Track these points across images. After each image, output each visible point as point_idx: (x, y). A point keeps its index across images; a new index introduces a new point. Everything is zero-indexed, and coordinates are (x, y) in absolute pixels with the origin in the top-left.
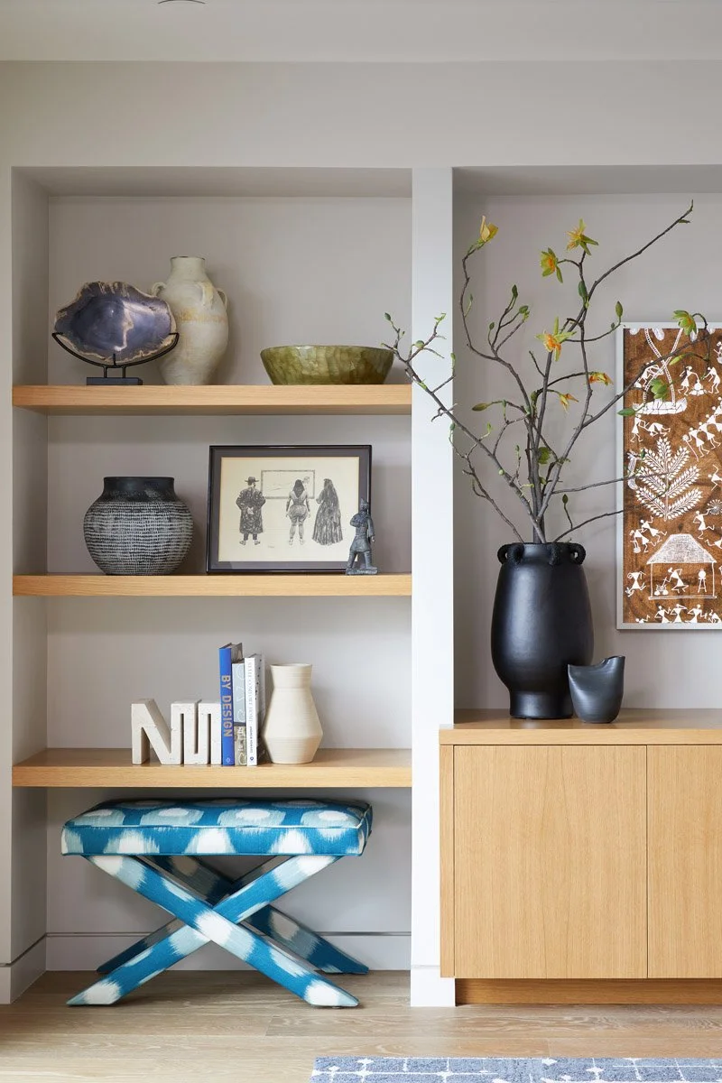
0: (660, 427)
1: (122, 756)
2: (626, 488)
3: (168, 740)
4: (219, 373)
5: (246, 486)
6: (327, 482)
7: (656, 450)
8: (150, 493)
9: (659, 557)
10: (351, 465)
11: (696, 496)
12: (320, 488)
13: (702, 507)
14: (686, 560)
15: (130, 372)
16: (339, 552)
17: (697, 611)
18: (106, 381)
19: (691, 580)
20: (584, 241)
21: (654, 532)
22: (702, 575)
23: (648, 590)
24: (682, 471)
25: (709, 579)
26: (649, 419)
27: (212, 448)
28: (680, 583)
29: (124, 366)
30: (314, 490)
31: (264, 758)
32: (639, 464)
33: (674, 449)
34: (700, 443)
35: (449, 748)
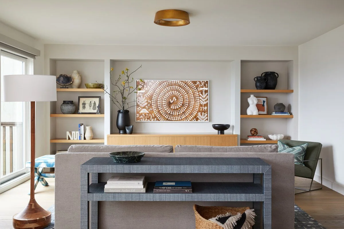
0: (141, 94)
1: (66, 139)
2: (137, 103)
3: (72, 136)
4: (79, 87)
5: (83, 102)
6: (95, 101)
7: (141, 97)
8: (69, 103)
9: (141, 112)
10: (98, 99)
11: (146, 104)
12: (94, 102)
13: (147, 105)
14: (145, 112)
15: (67, 87)
16: (95, 111)
17: (146, 119)
18: (63, 88)
19: (145, 115)
20: (127, 70)
21: (140, 108)
22: (147, 114)
23: (140, 117)
24: (144, 100)
25: (148, 115)
26: (140, 93)
27: (79, 97)
28: (144, 116)
29: (66, 86)
30: (93, 103)
31: (85, 139)
32: (138, 99)
33: (143, 97)
34: (147, 96)
35: (108, 137)
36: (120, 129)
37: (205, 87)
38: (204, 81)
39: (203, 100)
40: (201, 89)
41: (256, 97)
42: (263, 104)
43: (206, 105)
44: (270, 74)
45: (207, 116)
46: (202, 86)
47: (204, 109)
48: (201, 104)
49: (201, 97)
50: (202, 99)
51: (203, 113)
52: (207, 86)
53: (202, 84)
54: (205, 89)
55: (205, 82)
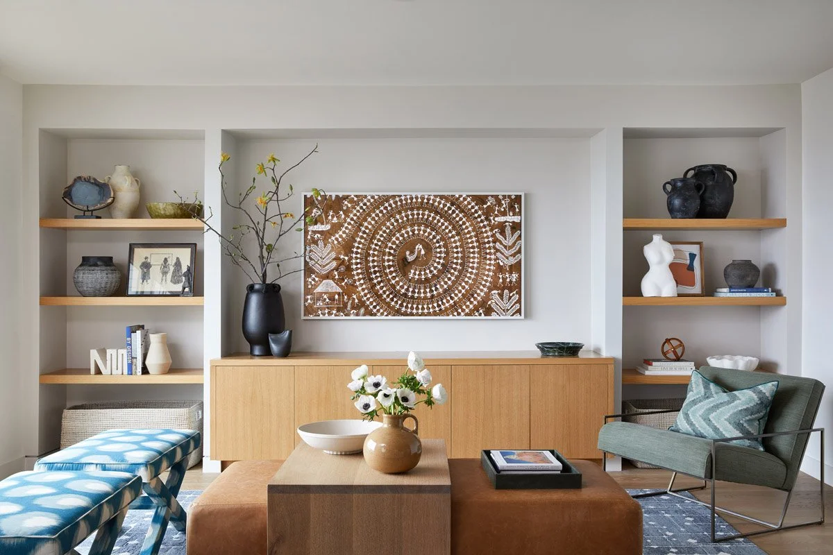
0: (319, 236)
1: (87, 371)
2: (305, 261)
3: (105, 365)
4: (135, 213)
5: (144, 260)
6: (178, 258)
7: (318, 245)
8: (99, 263)
9: (319, 289)
10: (188, 251)
11: (334, 264)
12: (174, 261)
13: (337, 269)
14: (330, 291)
15: (95, 213)
17: (334, 312)
18: (84, 217)
19: (332, 299)
20: (274, 160)
21: (317, 279)
22: (337, 297)
23: (314, 303)
24: (328, 254)
25: (339, 298)
26: (315, 232)
27: (130, 245)
28: (327, 300)
29: (92, 211)
30: (172, 262)
31: (145, 371)
32: (311, 251)
33: (325, 245)
34: (335, 242)
35: (214, 367)
36: (252, 342)
37: (511, 214)
38: (509, 197)
39: (507, 253)
40: (501, 219)
41: (672, 243)
42: (688, 262)
43: (516, 268)
44: (712, 173)
45: (519, 301)
46: (503, 210)
47: (508, 280)
48: (501, 264)
49: (501, 243)
50: (504, 250)
51: (506, 291)
52: (517, 210)
53: (504, 206)
54: (510, 218)
55: (513, 197)
